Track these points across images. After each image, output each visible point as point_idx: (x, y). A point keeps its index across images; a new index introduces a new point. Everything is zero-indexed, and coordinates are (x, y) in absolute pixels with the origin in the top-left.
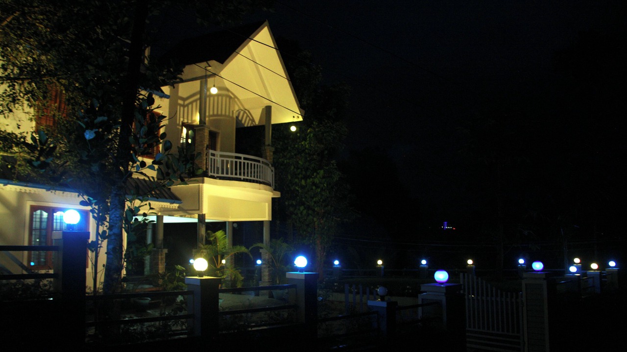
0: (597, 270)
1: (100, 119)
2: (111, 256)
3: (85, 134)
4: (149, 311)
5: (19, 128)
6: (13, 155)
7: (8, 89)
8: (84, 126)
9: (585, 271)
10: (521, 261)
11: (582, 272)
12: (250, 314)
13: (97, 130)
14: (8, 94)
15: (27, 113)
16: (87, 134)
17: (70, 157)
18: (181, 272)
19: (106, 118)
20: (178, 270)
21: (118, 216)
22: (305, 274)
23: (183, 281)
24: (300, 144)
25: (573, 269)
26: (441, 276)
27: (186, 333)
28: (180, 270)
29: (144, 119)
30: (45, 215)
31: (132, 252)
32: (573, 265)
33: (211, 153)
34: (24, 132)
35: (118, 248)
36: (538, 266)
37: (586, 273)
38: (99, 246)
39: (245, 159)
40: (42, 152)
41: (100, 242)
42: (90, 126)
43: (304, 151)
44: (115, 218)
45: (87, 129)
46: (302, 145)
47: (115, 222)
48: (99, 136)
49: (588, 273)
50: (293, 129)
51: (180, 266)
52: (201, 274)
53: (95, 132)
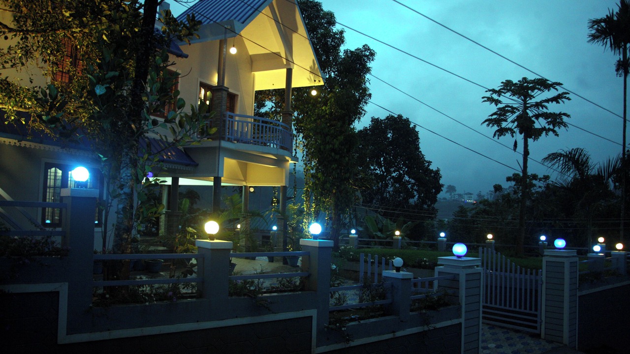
0: (622, 250)
1: (111, 74)
2: (122, 216)
3: (96, 89)
4: (162, 273)
5: (32, 82)
6: (27, 111)
7: (21, 42)
8: (95, 81)
9: (609, 251)
10: (543, 238)
11: (606, 251)
12: (262, 280)
13: (108, 85)
14: (20, 46)
15: (42, 68)
16: (97, 89)
17: (84, 114)
18: (192, 235)
19: (117, 73)
20: (189, 232)
21: (129, 175)
22: (319, 242)
23: (193, 244)
24: (320, 109)
25: (597, 248)
26: (460, 249)
27: (195, 296)
28: (191, 232)
29: (158, 76)
30: (60, 172)
31: (142, 212)
32: (596, 245)
33: (229, 115)
34: (36, 87)
35: (128, 208)
36: (560, 243)
37: (610, 253)
38: (109, 205)
39: (263, 122)
40: (52, 107)
41: (110, 201)
42: (100, 81)
43: (324, 116)
44: (126, 178)
45: (98, 83)
46: (323, 110)
47: (126, 181)
48: (110, 92)
49: (612, 253)
50: (314, 93)
51: (191, 229)
52: (212, 237)
53: (106, 88)
